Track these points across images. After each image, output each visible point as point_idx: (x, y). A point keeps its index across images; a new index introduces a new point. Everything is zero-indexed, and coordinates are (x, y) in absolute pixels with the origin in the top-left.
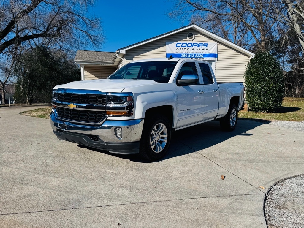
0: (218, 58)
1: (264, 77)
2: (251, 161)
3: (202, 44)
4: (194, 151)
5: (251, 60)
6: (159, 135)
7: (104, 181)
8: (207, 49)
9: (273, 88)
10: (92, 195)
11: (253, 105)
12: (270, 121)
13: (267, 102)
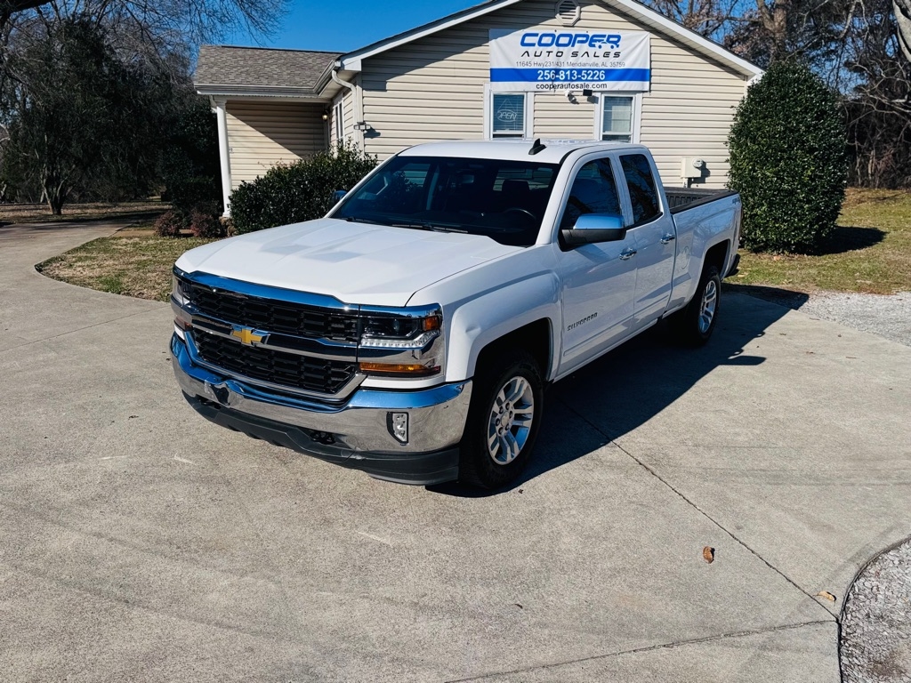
0: (650, 84)
1: (789, 146)
2: (777, 478)
3: (604, 36)
4: (606, 439)
5: (752, 90)
6: (510, 409)
7: (364, 583)
8: (617, 55)
9: (813, 180)
10: (344, 646)
11: (750, 233)
12: (804, 294)
13: (792, 224)
